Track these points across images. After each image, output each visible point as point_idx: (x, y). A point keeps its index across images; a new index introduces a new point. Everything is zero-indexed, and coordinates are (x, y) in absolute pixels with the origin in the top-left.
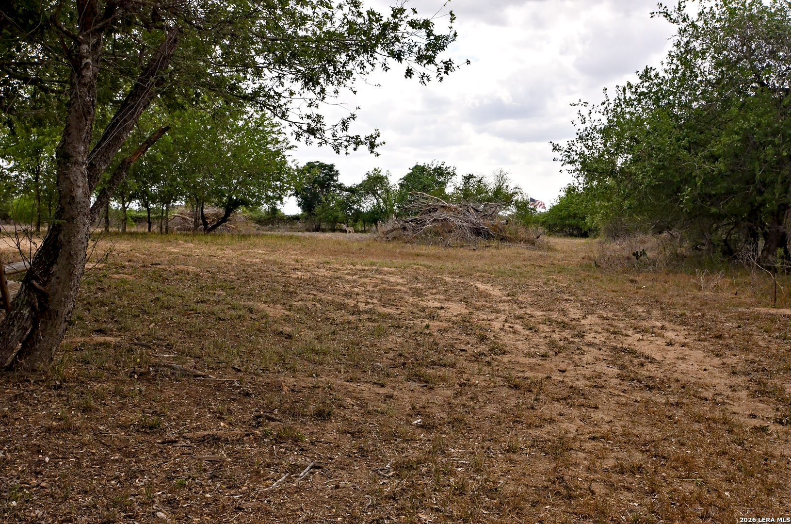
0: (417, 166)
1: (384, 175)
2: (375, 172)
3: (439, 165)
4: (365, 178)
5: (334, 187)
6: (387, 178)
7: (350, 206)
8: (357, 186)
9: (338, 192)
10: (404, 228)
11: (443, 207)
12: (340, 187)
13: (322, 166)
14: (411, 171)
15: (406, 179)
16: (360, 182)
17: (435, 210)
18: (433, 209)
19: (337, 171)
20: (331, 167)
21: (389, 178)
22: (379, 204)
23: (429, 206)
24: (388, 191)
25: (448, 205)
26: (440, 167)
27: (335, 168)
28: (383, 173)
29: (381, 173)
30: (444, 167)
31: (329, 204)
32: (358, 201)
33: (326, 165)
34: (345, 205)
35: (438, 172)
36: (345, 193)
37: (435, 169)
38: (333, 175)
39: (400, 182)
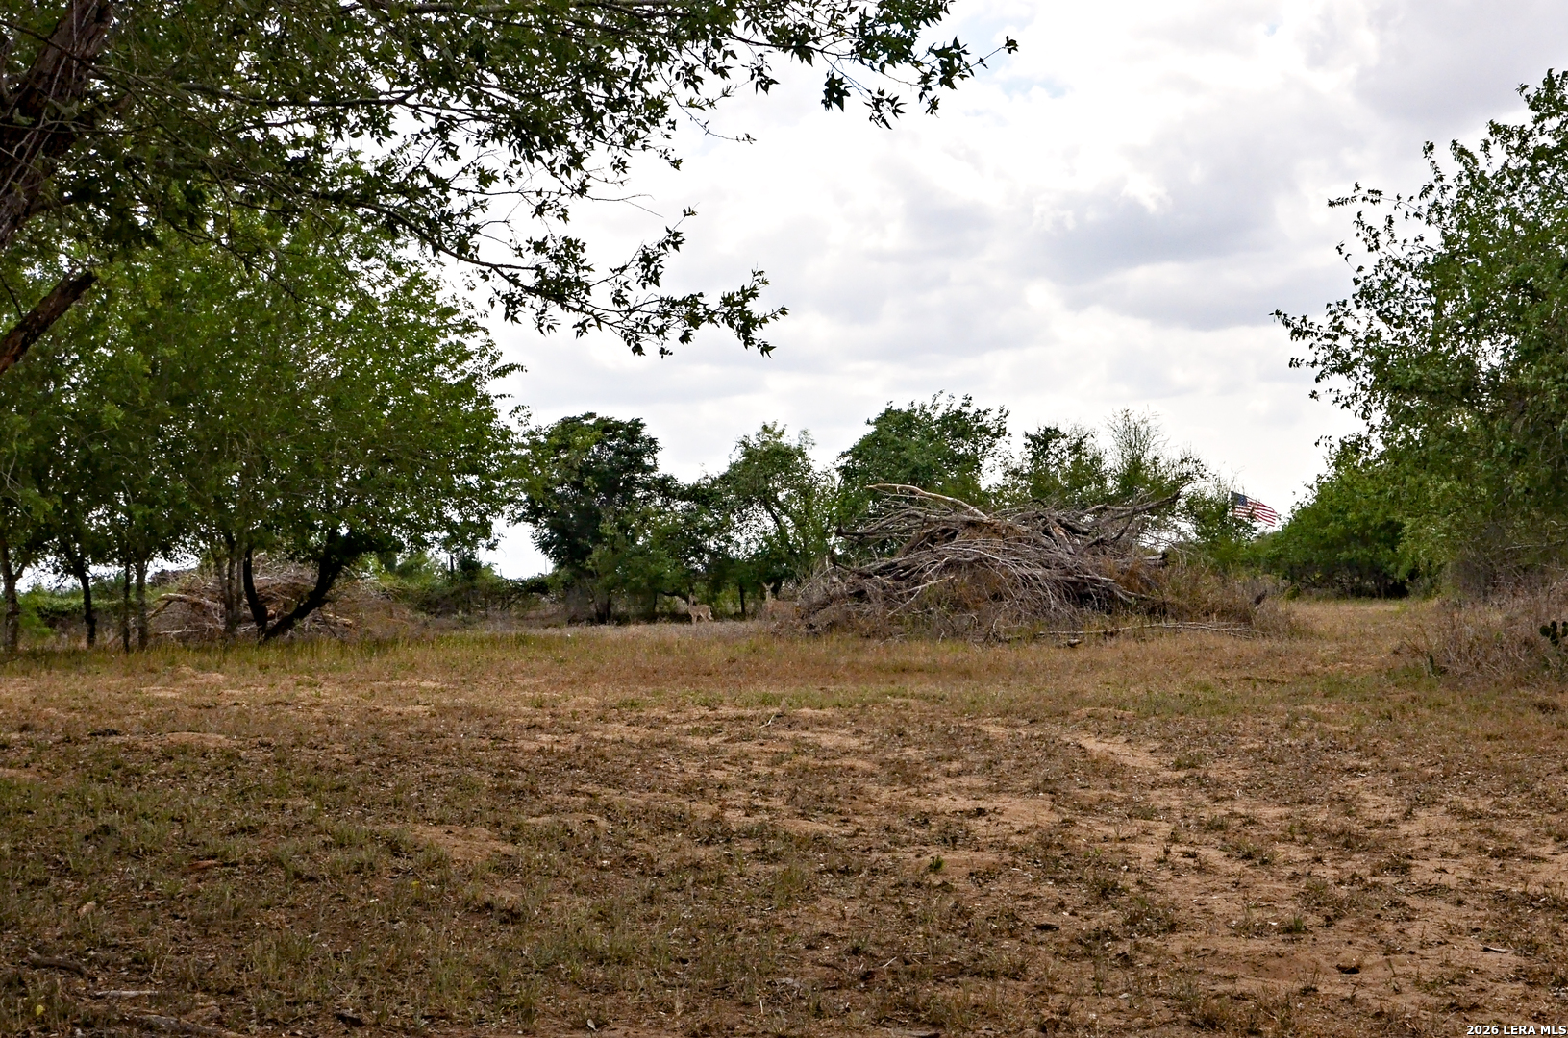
0: (889, 411)
1: (794, 445)
2: (765, 438)
3: (956, 407)
4: (737, 456)
5: (647, 487)
6: (802, 454)
7: (695, 542)
8: (715, 482)
9: (658, 502)
10: (860, 595)
11: (971, 524)
12: (665, 487)
13: (608, 427)
14: (872, 429)
15: (857, 452)
16: (724, 469)
17: (949, 535)
18: (944, 531)
19: (652, 441)
20: (636, 426)
21: (809, 453)
22: (782, 531)
23: (931, 523)
24: (806, 492)
25: (986, 518)
26: (959, 413)
27: (645, 432)
28: (790, 440)
29: (784, 440)
30: (971, 411)
31: (633, 539)
32: (722, 528)
33: (619, 425)
34: (682, 541)
35: (954, 428)
36: (680, 505)
37: (944, 418)
38: (640, 453)
39: (843, 462)
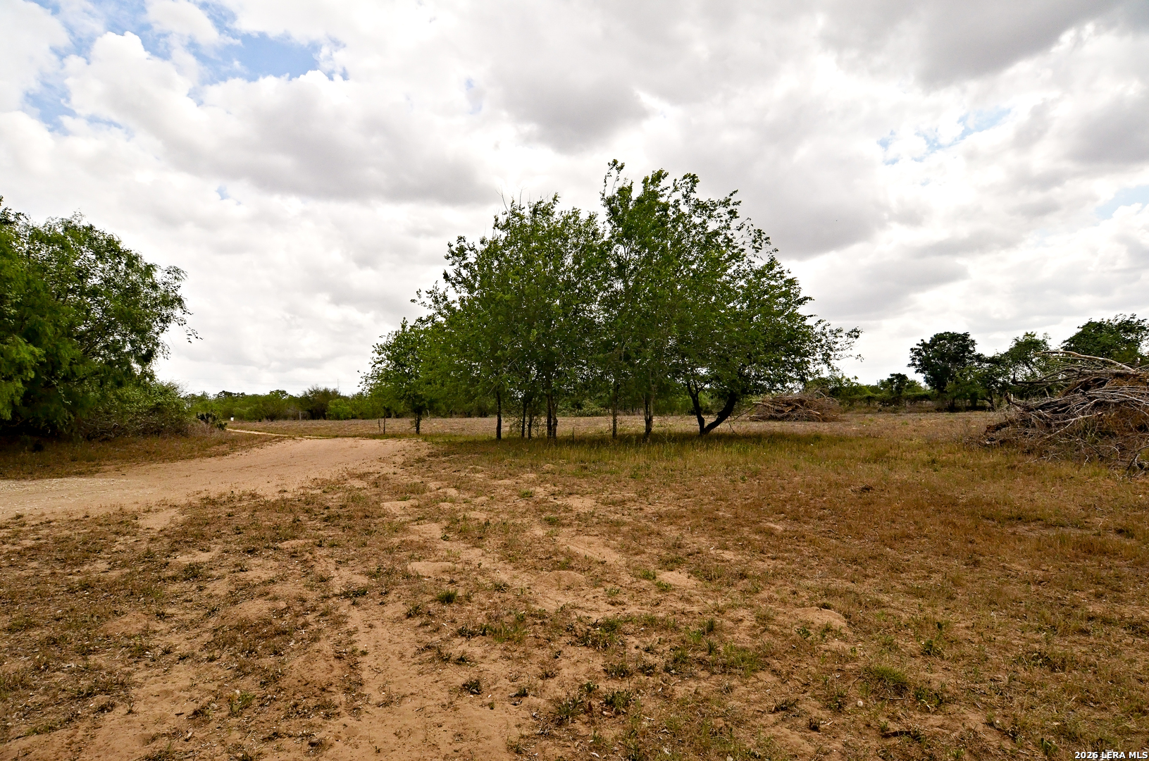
0: (1089, 323)
1: (1041, 339)
2: (1027, 338)
3: (1127, 319)
4: (1013, 345)
5: (971, 358)
6: (1045, 343)
7: (994, 379)
8: (1002, 355)
9: (976, 364)
10: (1028, 422)
11: (1118, 375)
12: (979, 358)
13: (953, 337)
14: (1081, 330)
15: (1071, 340)
16: (1007, 350)
17: (1100, 383)
18: (1095, 381)
19: (973, 341)
20: (966, 335)
21: (1049, 342)
22: (1034, 374)
24: (1045, 358)
25: (1132, 371)
26: (1128, 321)
27: (970, 338)
28: (1039, 337)
29: (1036, 338)
30: (1135, 320)
31: (965, 378)
32: (1005, 373)
33: (959, 335)
34: (987, 379)
35: (1125, 328)
36: (986, 365)
37: (1120, 324)
38: (968, 346)
39: (1065, 345)
